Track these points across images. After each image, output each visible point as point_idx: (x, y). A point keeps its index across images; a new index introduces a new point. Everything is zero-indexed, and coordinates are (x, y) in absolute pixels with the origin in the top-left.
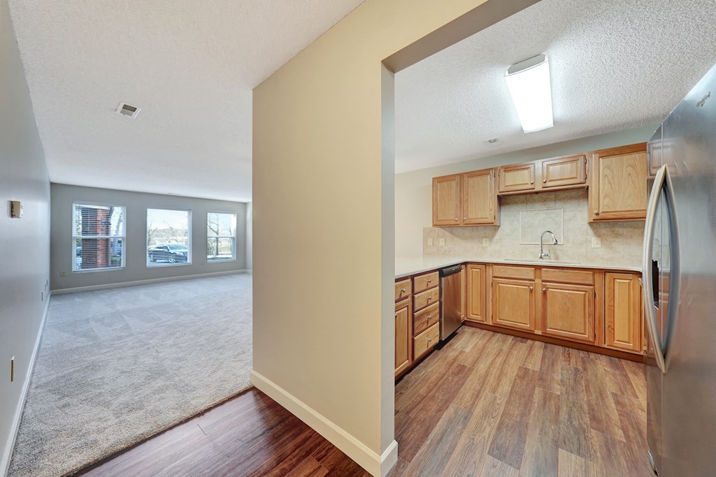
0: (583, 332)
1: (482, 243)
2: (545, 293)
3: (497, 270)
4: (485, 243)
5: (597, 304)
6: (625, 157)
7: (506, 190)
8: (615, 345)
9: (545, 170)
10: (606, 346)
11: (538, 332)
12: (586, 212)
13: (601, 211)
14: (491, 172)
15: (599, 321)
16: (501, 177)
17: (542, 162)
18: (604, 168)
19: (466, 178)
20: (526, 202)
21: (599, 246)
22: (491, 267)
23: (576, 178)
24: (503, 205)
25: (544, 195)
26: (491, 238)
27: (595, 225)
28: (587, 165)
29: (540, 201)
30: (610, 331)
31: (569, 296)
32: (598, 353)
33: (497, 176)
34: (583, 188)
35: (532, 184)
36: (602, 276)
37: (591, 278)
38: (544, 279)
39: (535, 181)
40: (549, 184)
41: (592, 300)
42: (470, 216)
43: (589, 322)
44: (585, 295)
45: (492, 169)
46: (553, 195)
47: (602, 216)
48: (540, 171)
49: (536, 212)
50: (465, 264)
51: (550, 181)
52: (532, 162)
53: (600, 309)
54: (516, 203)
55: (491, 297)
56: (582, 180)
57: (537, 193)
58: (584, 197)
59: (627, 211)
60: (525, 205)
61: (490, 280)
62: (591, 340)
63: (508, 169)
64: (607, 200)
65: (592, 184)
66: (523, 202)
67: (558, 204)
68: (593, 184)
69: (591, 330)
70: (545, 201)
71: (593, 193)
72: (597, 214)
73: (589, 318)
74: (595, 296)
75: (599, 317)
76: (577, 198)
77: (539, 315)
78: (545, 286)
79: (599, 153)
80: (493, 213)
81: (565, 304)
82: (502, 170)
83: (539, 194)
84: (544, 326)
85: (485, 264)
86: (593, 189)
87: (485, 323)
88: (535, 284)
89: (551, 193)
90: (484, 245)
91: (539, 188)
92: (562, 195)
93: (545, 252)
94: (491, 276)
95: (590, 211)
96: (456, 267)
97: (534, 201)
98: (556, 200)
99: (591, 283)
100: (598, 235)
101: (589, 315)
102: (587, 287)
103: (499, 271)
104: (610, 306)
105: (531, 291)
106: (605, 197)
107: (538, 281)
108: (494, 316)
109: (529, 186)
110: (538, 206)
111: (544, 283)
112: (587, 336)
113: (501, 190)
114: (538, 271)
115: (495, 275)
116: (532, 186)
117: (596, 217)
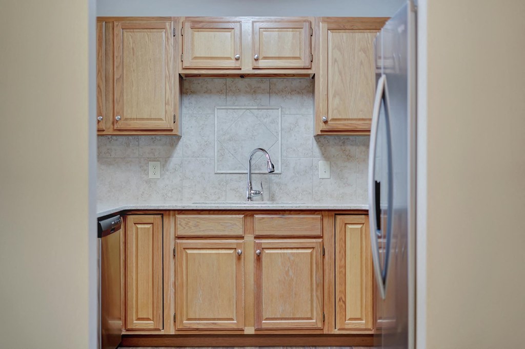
0: (309, 316)
1: (146, 172)
2: (259, 258)
3: (183, 223)
4: (154, 171)
5: (326, 267)
6: (357, 34)
7: (193, 66)
8: (346, 327)
9: (257, 37)
10: (336, 332)
11: (250, 330)
12: (312, 116)
13: (330, 118)
14: (167, 24)
15: (329, 292)
16: (185, 35)
17: (253, 22)
18: (333, 49)
19: (118, 30)
20: (225, 92)
21: (327, 175)
22: (172, 219)
23: (299, 58)
24: (187, 93)
25: (253, 82)
26: (164, 160)
27: (322, 139)
28: (313, 38)
29: (247, 92)
30: (341, 307)
31: (292, 258)
32: (328, 346)
33: (178, 33)
34: (308, 75)
35: (237, 59)
36: (331, 220)
37: (318, 225)
38: (257, 233)
39: (241, 53)
40: (262, 63)
41: (320, 261)
42: (127, 114)
43: (317, 296)
44: (311, 254)
45: (169, 19)
46: (265, 84)
47: (332, 125)
48: (250, 37)
49: (241, 112)
50: (124, 214)
51: (265, 58)
52: (237, 19)
53: (330, 274)
54: (208, 92)
55: (172, 279)
56: (307, 65)
57: (242, 76)
58: (308, 92)
59: (360, 120)
60: (223, 97)
61: (170, 243)
62: (320, 325)
63: (198, 25)
64: (337, 100)
65: (319, 70)
66: (220, 92)
67: (275, 101)
68: (321, 72)
69: (319, 309)
70: (255, 92)
71: (321, 87)
72: (326, 122)
73: (317, 291)
74: (324, 255)
75: (329, 288)
76: (299, 92)
77: (251, 299)
78: (258, 246)
79: (328, 22)
80: (170, 109)
81: (287, 273)
82: (188, 25)
83: (247, 80)
84: (259, 317)
85: (162, 213)
86: (321, 80)
87: (162, 332)
88: (244, 243)
89: (264, 79)
90: (151, 176)
91: (247, 69)
92: (280, 84)
93: (256, 187)
94: (172, 236)
95: (317, 116)
96: (111, 221)
97: (237, 92)
98: (271, 92)
99: (318, 233)
100: (326, 157)
101: (317, 286)
102: (314, 240)
103: (187, 225)
104: (340, 267)
105: (239, 256)
106: (334, 96)
107: (249, 238)
108: (178, 317)
109: (232, 64)
110: (244, 100)
111: (258, 241)
112: (314, 322)
113: (186, 64)
114: (249, 219)
115: (181, 232)
116: (237, 65)
117: (325, 127)
